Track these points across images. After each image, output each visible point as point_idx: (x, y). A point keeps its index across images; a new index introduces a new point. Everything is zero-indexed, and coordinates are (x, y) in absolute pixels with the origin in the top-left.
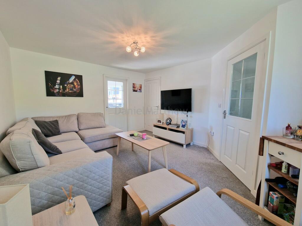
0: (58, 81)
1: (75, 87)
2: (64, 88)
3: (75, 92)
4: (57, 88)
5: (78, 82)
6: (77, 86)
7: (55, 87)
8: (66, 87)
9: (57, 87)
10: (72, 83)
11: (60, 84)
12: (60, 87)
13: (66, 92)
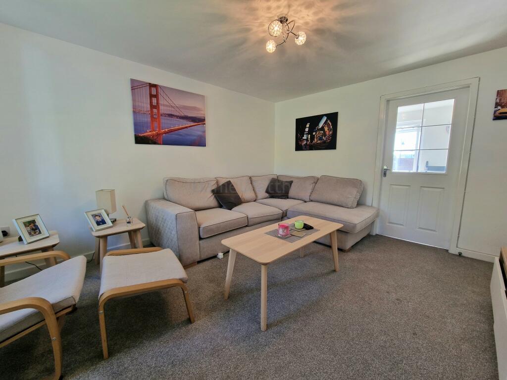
0: (307, 130)
1: (324, 134)
2: (312, 138)
3: (324, 142)
4: (304, 139)
5: (331, 124)
6: (327, 133)
7: (303, 138)
8: (314, 135)
9: (305, 137)
10: (322, 129)
11: (309, 133)
12: (307, 138)
13: (314, 144)
